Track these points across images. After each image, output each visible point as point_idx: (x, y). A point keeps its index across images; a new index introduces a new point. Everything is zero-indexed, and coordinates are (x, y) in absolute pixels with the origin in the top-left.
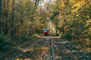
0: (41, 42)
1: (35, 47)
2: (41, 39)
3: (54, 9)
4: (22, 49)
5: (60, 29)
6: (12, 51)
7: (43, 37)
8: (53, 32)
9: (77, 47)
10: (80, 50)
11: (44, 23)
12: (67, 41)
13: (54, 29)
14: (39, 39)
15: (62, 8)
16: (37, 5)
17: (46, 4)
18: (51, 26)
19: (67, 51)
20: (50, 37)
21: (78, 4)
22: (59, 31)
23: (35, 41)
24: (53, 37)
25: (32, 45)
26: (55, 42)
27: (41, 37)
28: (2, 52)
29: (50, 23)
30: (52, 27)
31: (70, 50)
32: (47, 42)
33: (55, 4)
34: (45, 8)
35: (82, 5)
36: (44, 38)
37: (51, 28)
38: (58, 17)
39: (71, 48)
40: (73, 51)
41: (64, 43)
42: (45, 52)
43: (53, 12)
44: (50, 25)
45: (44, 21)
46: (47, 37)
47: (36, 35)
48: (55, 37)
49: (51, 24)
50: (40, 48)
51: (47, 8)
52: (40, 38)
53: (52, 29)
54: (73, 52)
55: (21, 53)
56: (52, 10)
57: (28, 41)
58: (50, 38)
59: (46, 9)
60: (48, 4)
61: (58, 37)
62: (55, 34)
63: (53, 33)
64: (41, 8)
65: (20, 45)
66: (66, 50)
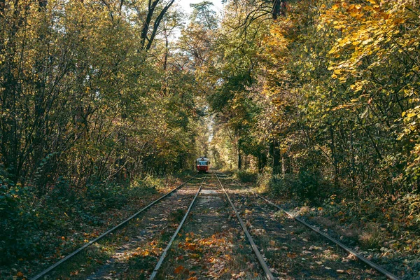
0: (182, 213)
1: (166, 237)
2: (176, 199)
3: (228, 57)
4: (108, 250)
5: (258, 152)
6: (64, 258)
7: (183, 191)
8: (220, 164)
9: (365, 237)
10: (382, 249)
11: (183, 124)
12: (304, 209)
13: (227, 151)
14: (168, 202)
15: (270, 52)
16: (150, 41)
17: (192, 34)
18: (210, 139)
19: (321, 252)
20: (215, 192)
21: (362, 32)
22: (253, 161)
23: (154, 211)
24: (231, 191)
25: (143, 227)
26: (247, 211)
27: (174, 191)
28: (21, 264)
29: (209, 122)
30: (215, 141)
31: (334, 251)
32: (208, 212)
33: (234, 36)
34: (185, 53)
35: (381, 39)
36: (192, 196)
37: (210, 147)
38: (250, 95)
39: (337, 238)
40: (352, 255)
41: (291, 215)
42: (222, 259)
43: (226, 70)
44: (207, 134)
45: (182, 114)
46: (204, 191)
47: (151, 181)
48: (237, 191)
49: (211, 128)
50: (190, 241)
51: (196, 55)
52: (169, 195)
53: (215, 151)
54: (350, 256)
55: (109, 267)
56: (220, 60)
57: (120, 209)
58: (219, 195)
59: (192, 59)
60: (200, 35)
61: (252, 190)
62: (235, 176)
63: (224, 170)
64: (167, 55)
65: (91, 231)
66: (313, 250)
